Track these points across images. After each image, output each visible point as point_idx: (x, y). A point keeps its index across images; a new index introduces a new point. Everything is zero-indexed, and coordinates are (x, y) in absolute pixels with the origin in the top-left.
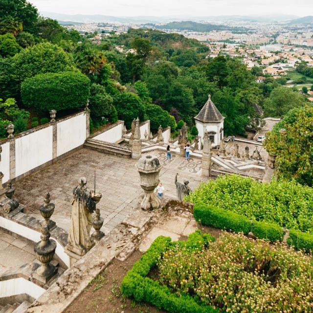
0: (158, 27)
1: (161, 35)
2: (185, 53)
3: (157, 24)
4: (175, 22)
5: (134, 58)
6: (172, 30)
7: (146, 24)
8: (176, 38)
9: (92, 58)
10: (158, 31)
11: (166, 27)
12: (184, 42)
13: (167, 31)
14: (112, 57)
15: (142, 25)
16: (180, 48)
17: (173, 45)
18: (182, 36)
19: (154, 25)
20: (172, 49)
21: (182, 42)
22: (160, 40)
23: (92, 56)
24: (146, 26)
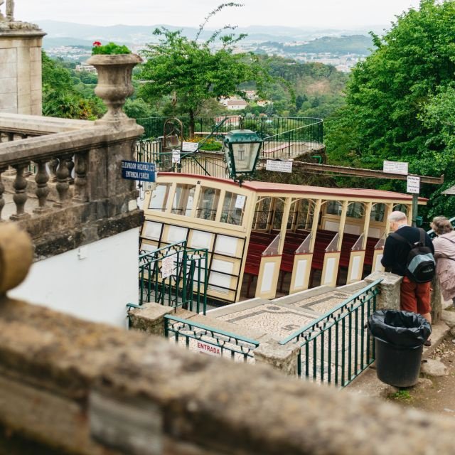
0: (288, 49)
1: (285, 67)
2: (330, 103)
3: (287, 44)
4: (327, 38)
5: (176, 111)
6: (320, 55)
7: (262, 45)
8: (319, 72)
9: (68, 109)
10: (280, 59)
11: (306, 48)
12: (335, 82)
13: (309, 57)
14: (137, 109)
15: (254, 45)
16: (325, 94)
17: (311, 86)
18: (331, 68)
19: (280, 46)
20: (302, 96)
21: (330, 81)
22: (284, 77)
23: (69, 105)
24: (262, 48)
